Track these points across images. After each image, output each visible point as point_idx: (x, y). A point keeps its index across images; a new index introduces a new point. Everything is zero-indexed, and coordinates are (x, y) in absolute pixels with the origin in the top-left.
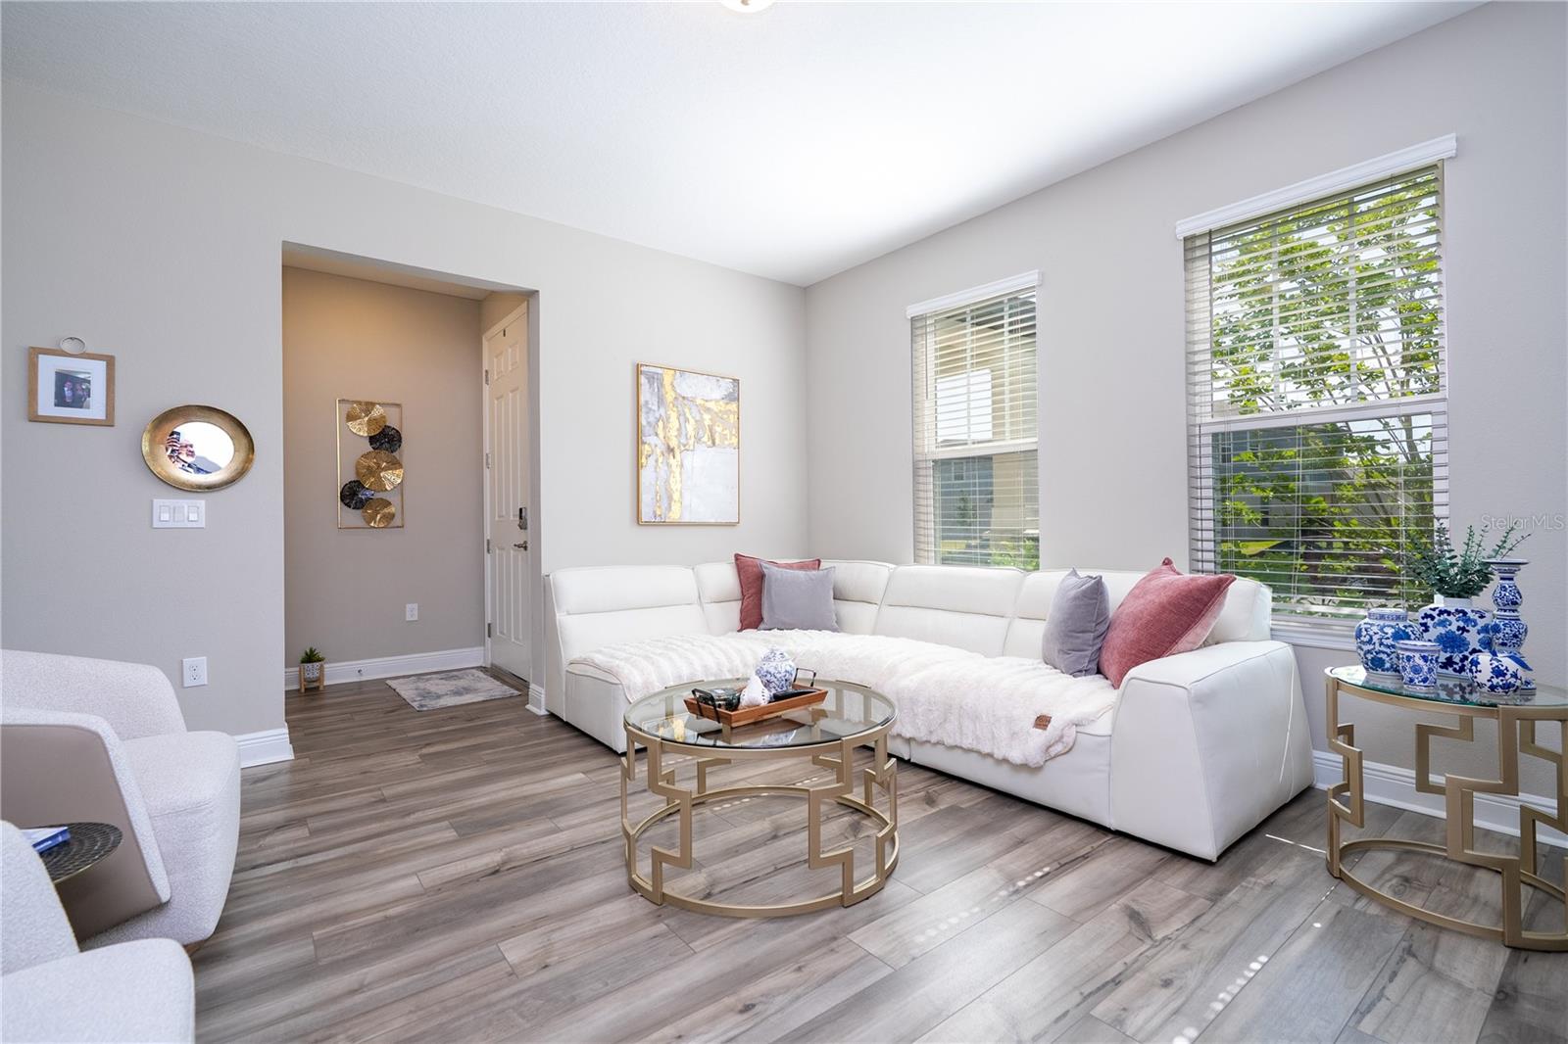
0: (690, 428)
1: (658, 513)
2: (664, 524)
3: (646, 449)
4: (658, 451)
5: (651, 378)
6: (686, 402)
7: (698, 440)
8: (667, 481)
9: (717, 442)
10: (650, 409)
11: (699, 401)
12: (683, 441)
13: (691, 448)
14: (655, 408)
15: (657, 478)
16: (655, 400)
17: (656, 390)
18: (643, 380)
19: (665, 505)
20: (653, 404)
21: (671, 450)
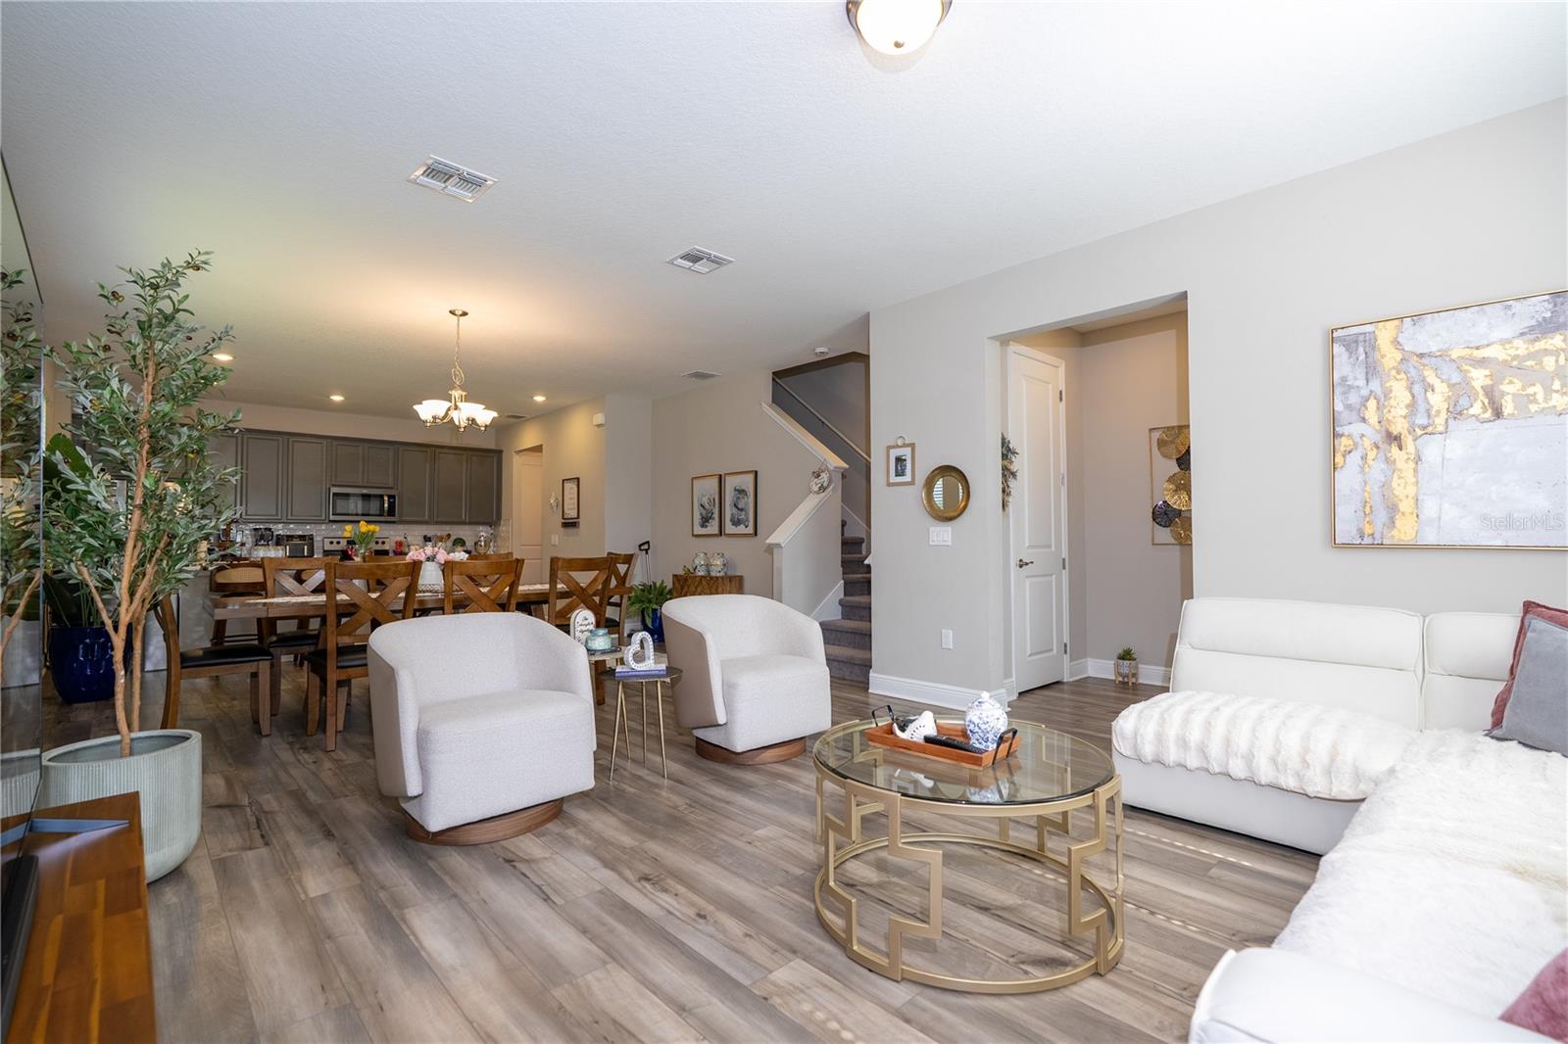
0: (1438, 400)
1: (1368, 530)
2: (1380, 546)
3: (1343, 443)
4: (1367, 443)
5: (1351, 344)
6: (1424, 361)
7: (1456, 413)
8: (1386, 485)
9: (1508, 408)
10: (1350, 387)
11: (1455, 354)
12: (1421, 420)
13: (1441, 428)
14: (1361, 382)
15: (1366, 483)
16: (1360, 373)
17: (1362, 357)
18: (1338, 349)
19: (1382, 516)
20: (1356, 379)
21: (1394, 439)
